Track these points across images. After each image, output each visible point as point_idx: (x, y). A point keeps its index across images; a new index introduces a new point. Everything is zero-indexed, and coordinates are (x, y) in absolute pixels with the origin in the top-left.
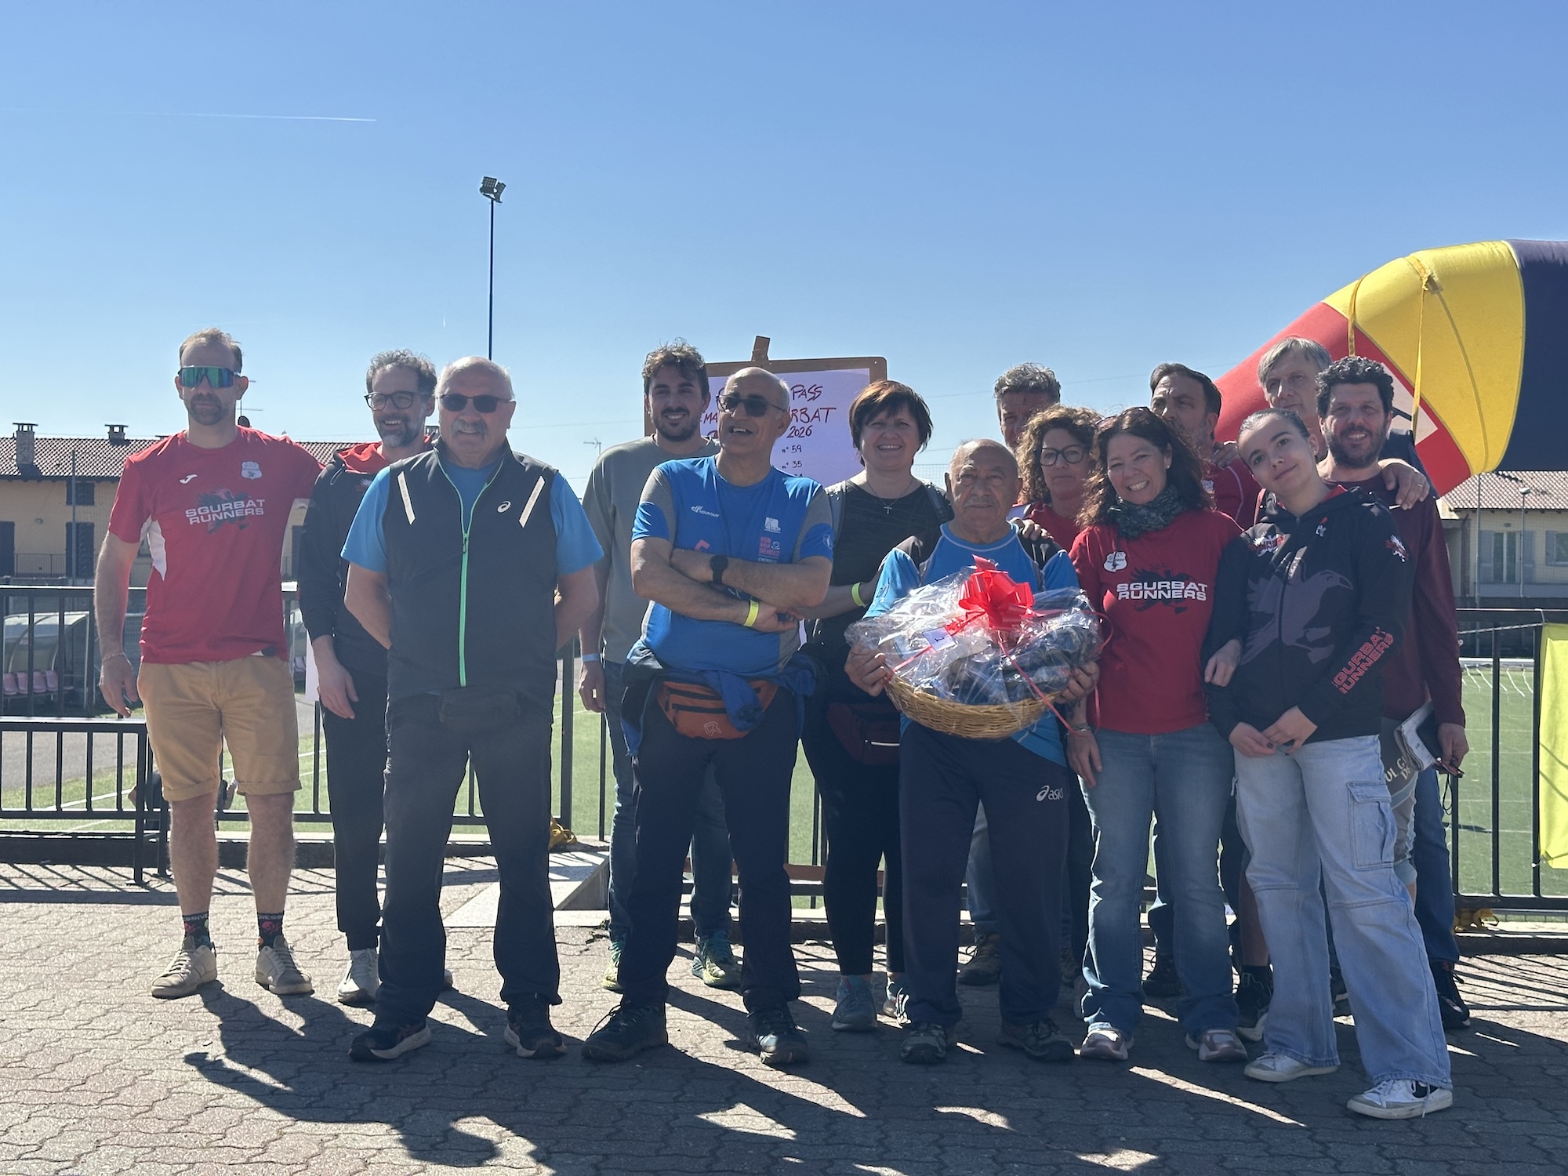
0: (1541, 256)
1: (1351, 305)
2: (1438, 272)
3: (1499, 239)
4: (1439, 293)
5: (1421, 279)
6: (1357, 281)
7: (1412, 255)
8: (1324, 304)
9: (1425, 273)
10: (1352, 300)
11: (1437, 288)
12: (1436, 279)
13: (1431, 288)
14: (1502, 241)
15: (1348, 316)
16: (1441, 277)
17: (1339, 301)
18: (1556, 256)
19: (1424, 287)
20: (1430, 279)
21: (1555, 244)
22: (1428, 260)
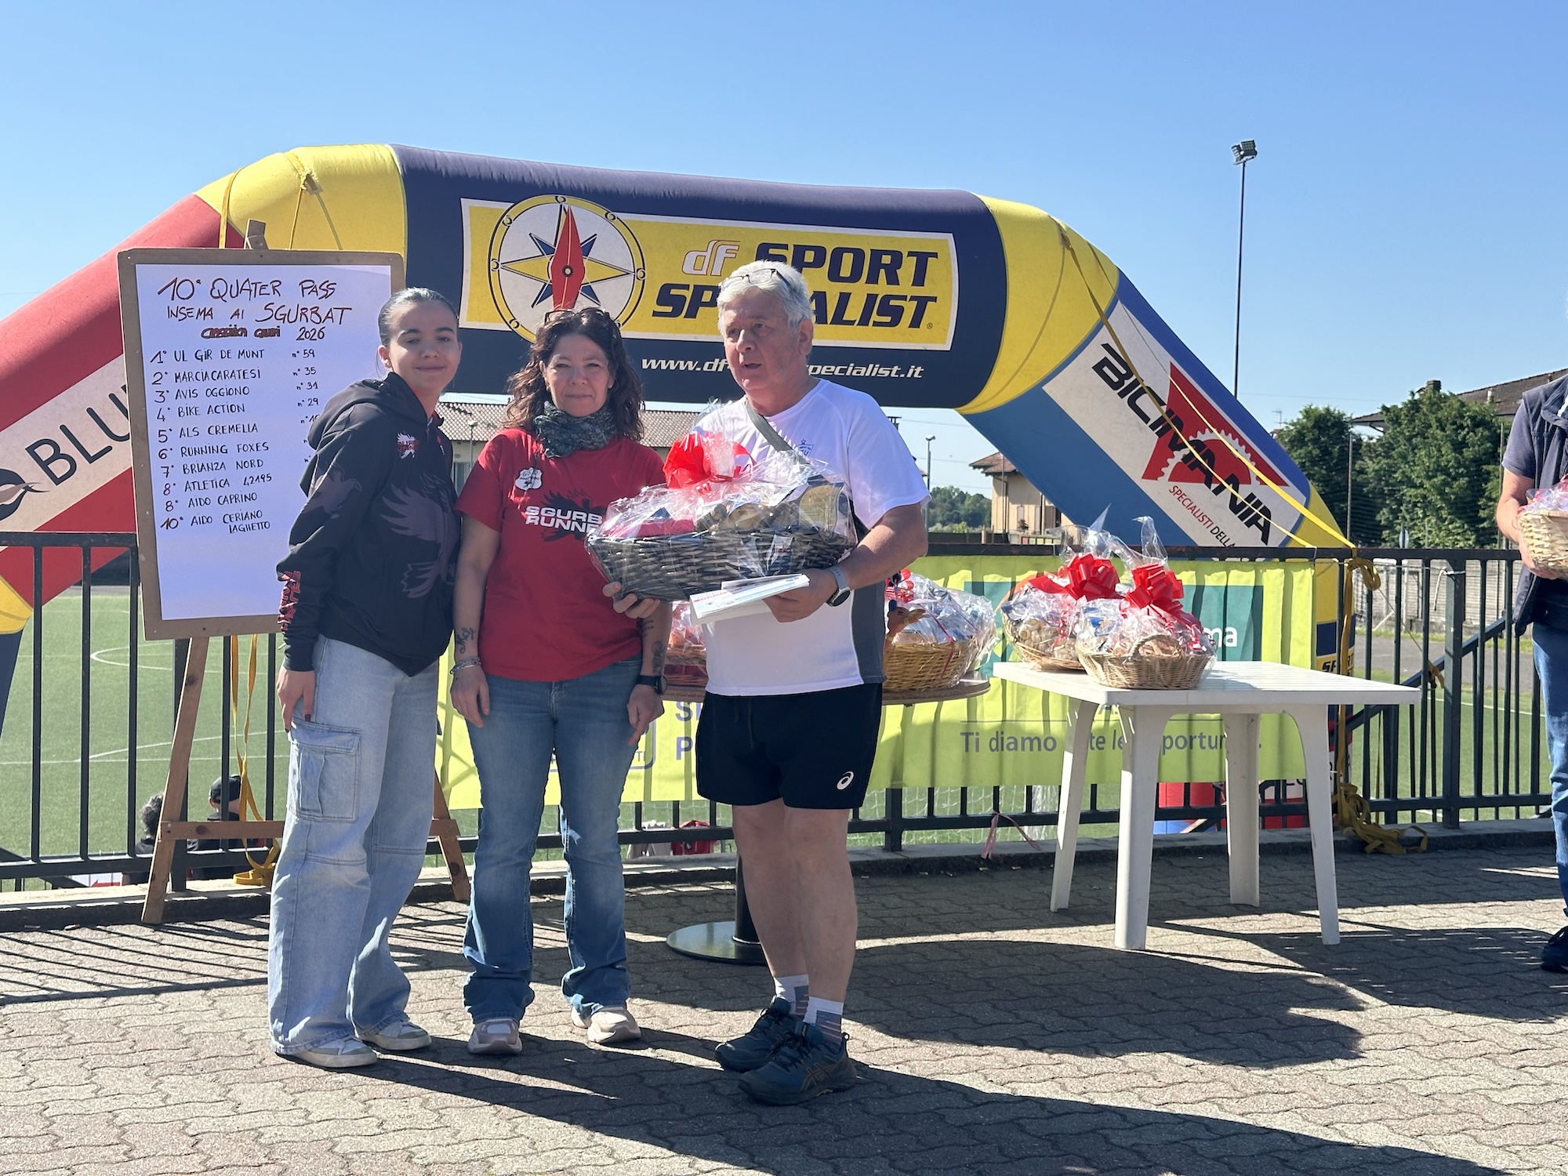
0: (423, 164)
1: (225, 198)
2: (317, 171)
3: (382, 143)
4: (318, 194)
5: (299, 178)
6: (233, 174)
7: (292, 151)
8: (196, 196)
9: (304, 170)
10: (226, 193)
11: (316, 189)
12: (315, 178)
13: (309, 187)
14: (387, 145)
15: (220, 210)
16: (322, 177)
17: (213, 195)
18: (438, 166)
19: (302, 186)
20: (309, 178)
21: (439, 153)
22: (309, 158)
